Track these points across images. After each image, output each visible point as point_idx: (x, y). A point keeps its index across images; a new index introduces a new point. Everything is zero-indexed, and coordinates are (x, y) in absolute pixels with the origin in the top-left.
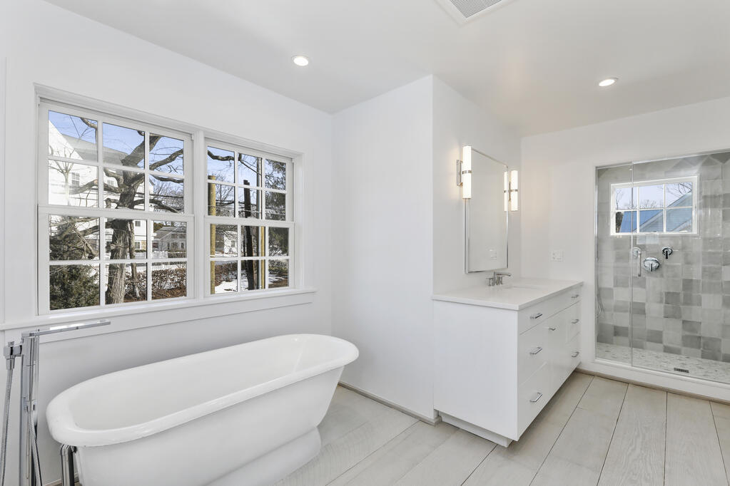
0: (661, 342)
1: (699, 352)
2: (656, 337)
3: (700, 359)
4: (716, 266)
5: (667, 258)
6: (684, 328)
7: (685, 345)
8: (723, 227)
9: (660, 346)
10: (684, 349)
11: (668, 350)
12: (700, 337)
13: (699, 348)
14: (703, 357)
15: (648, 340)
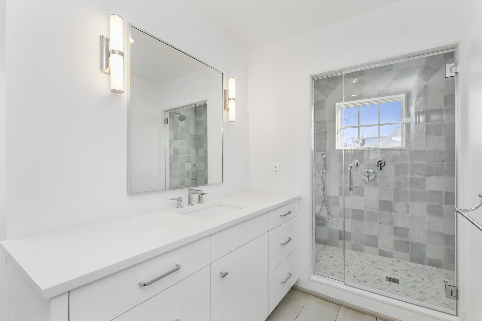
0: (377, 246)
1: (408, 255)
2: (373, 242)
3: (409, 263)
4: (421, 177)
5: (381, 169)
6: (395, 234)
7: (396, 249)
8: (426, 140)
9: (376, 250)
10: (395, 253)
11: (382, 254)
12: (408, 242)
13: (408, 252)
14: (411, 261)
15: (366, 244)
